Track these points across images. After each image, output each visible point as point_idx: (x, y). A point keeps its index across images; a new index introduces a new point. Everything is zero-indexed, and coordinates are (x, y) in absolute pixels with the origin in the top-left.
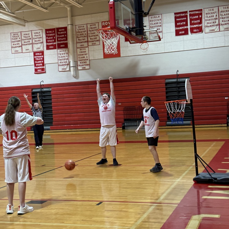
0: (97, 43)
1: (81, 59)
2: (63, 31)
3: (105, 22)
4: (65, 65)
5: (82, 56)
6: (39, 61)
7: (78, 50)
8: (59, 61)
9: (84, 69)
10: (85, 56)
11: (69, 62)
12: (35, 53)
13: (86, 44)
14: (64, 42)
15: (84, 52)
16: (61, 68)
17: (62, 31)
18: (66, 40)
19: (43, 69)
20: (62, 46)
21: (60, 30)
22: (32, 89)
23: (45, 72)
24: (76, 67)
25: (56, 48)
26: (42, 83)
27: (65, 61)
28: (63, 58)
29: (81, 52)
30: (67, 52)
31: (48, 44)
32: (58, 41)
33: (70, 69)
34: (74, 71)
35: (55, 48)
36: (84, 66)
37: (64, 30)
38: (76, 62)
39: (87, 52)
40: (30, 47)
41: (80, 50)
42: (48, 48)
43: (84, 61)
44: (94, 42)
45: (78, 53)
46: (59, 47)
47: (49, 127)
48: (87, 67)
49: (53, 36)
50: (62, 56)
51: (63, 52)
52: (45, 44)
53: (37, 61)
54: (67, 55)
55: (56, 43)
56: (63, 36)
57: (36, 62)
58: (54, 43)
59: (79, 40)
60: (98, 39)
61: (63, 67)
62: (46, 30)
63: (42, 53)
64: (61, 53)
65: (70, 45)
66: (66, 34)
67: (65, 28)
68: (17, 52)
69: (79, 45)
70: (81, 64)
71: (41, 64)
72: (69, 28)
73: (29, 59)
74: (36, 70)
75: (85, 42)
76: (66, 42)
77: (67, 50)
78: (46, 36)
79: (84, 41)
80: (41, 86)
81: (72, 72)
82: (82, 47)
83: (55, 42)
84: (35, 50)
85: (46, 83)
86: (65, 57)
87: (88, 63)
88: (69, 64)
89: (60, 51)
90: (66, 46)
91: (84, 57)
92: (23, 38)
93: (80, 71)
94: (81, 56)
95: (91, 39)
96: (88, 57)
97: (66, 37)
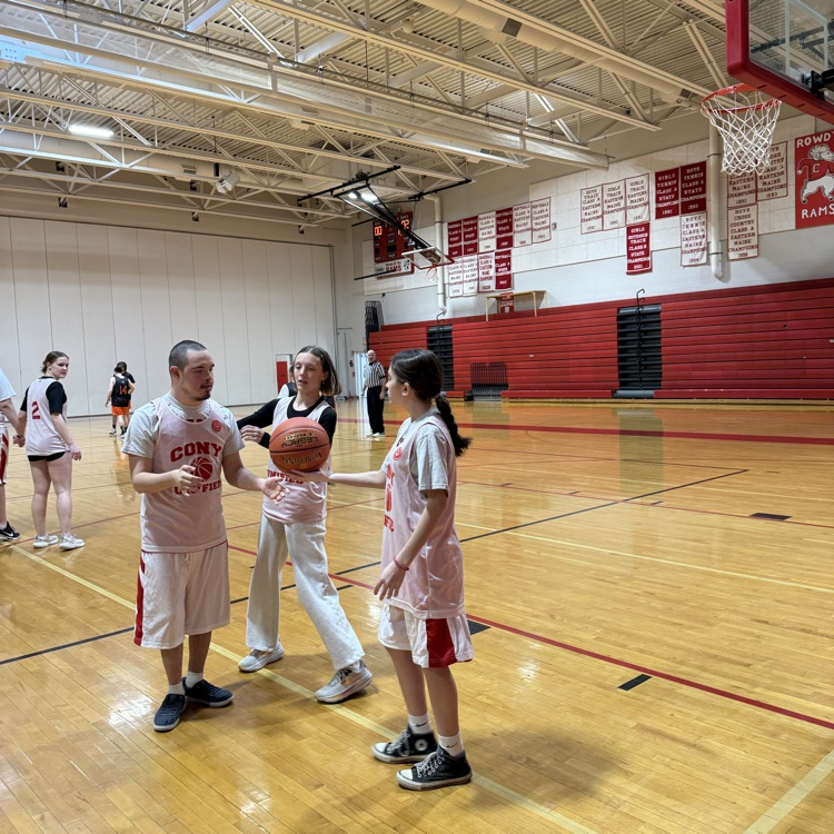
0: (781, 192)
1: (737, 234)
2: (697, 172)
3: (804, 138)
4: (698, 250)
5: (741, 227)
6: (637, 245)
7: (732, 213)
8: (685, 243)
9: (744, 257)
10: (749, 227)
11: (708, 243)
12: (629, 229)
13: (750, 198)
14: (697, 197)
15: (746, 217)
16: (687, 259)
17: (693, 173)
18: (704, 192)
19: (646, 264)
20: (691, 207)
21: (688, 171)
22: (619, 309)
23: (650, 270)
24: (723, 253)
25: (677, 214)
26: (641, 295)
27: (699, 240)
28: (695, 235)
29: (739, 217)
30: (703, 220)
31: (660, 205)
32: (683, 196)
33: (708, 259)
34: (718, 265)
35: (675, 213)
36: (745, 251)
37: (698, 169)
38: (724, 242)
39: (753, 217)
40: (619, 216)
41: (737, 212)
42: (660, 214)
43: (744, 238)
44: (774, 191)
45: (732, 221)
46: (686, 209)
47: (651, 392)
48: (752, 253)
49: (672, 187)
50: (692, 229)
51: (694, 222)
52: (653, 206)
53: (634, 245)
54: (704, 227)
55: (679, 201)
56: (697, 183)
57: (631, 248)
58: (675, 203)
59: (734, 188)
60: (783, 182)
61: (691, 256)
62: (658, 175)
63: (646, 226)
64: (690, 223)
65: (712, 204)
66: (704, 178)
67: (703, 166)
68: (591, 230)
69: (733, 202)
70: (735, 247)
71: (643, 253)
72: (711, 163)
73: (617, 244)
74: (630, 266)
75: (750, 192)
76: (702, 196)
77: (703, 215)
78: (657, 189)
79: (747, 190)
80: (639, 302)
81: (713, 267)
82: (742, 205)
83: (676, 198)
84: (631, 221)
85: (650, 293)
86: (698, 231)
87: (754, 241)
88: (707, 248)
89: (687, 220)
90: (701, 206)
91: (745, 229)
92: (606, 198)
93: (732, 264)
94: (737, 228)
95: (765, 183)
96: (755, 228)
97: (704, 186)
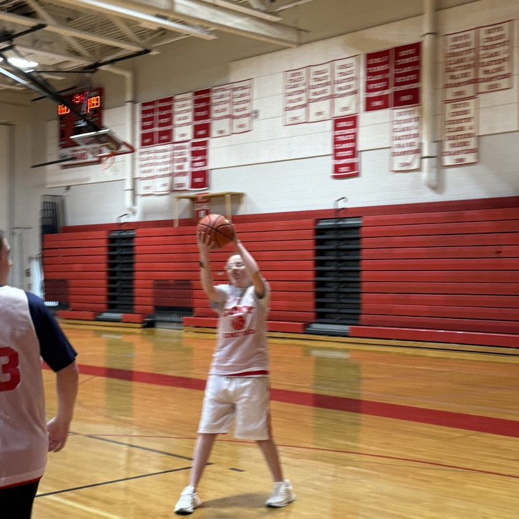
0: (504, 83)
2: (412, 55)
4: (410, 152)
5: (456, 126)
6: (345, 142)
7: (449, 107)
8: (396, 143)
9: (460, 164)
10: (468, 125)
11: (421, 144)
12: (337, 121)
13: (469, 90)
15: (465, 112)
16: (398, 162)
17: (409, 56)
18: (417, 81)
19: (352, 166)
20: (405, 98)
21: (403, 53)
22: (318, 221)
23: (356, 175)
24: (438, 157)
25: (389, 106)
26: (341, 205)
27: (412, 140)
28: (409, 133)
29: (456, 114)
30: (417, 114)
31: (370, 95)
32: (396, 84)
33: (421, 164)
34: (430, 171)
35: (385, 106)
36: (461, 156)
37: (413, 51)
38: (439, 143)
39: (473, 113)
40: (324, 106)
41: (455, 107)
42: (369, 108)
43: (461, 140)
44: (497, 81)
45: (448, 118)
46: (398, 103)
47: (348, 329)
48: (470, 158)
49: (384, 73)
50: (405, 126)
51: (408, 117)
52: (362, 95)
53: (342, 143)
54: (418, 124)
55: (391, 91)
56: (412, 68)
57: (338, 146)
58: (386, 92)
59: (453, 77)
60: (507, 71)
61: (403, 159)
62: (370, 56)
63: (353, 119)
64: (402, 118)
65: (426, 96)
66: (418, 63)
67: (417, 47)
68: (294, 121)
69: (450, 93)
70: (453, 149)
71: (349, 153)
72: (427, 43)
73: (321, 139)
74: (337, 168)
75: (470, 82)
76: (414, 86)
77: (417, 109)
78: (369, 74)
80: (338, 214)
81: (424, 175)
82: (460, 99)
83: (386, 88)
84: (339, 113)
85: (352, 203)
86: (411, 128)
87: (472, 146)
88: (418, 151)
89: (399, 114)
90: (415, 98)
91: (464, 128)
92: (312, 83)
93: (449, 171)
95: (487, 72)
96: (474, 127)
97: (418, 73)
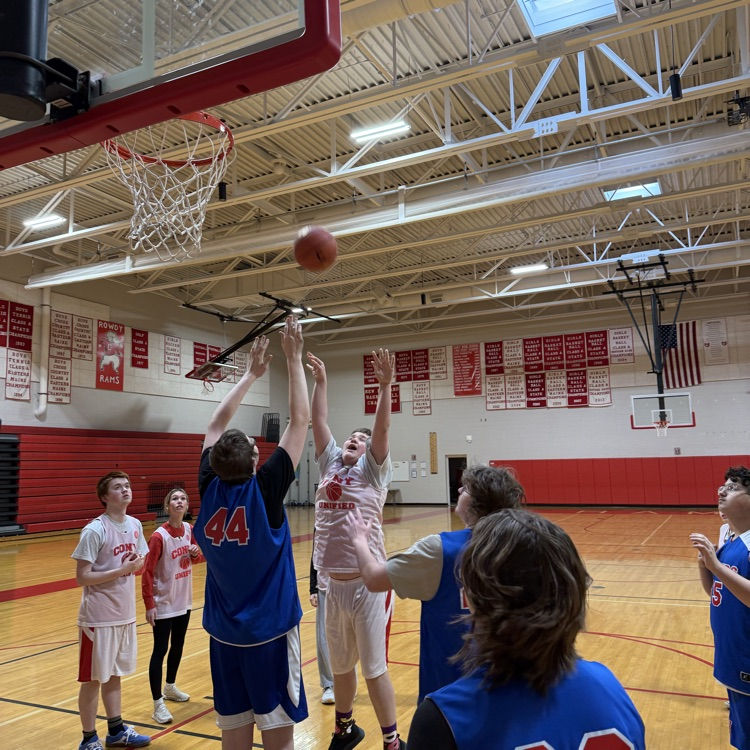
0: (88, 356)
1: (55, 380)
2: (24, 313)
3: (103, 322)
4: (22, 386)
5: (59, 375)
8: (9, 376)
9: (60, 402)
10: (65, 377)
13: (67, 353)
14: (24, 336)
15: (62, 368)
16: (11, 392)
17: (22, 313)
18: (30, 333)
20: (18, 343)
21: (17, 309)
25: (5, 345)
27: (23, 377)
28: (21, 371)
29: (58, 367)
30: (28, 359)
32: (11, 330)
35: (3, 344)
36: (60, 397)
37: (26, 311)
39: (68, 370)
41: (56, 362)
43: (60, 386)
44: (83, 354)
45: (52, 368)
46: (14, 344)
48: (66, 400)
49: (2, 317)
50: (18, 365)
51: (20, 358)
54: (29, 366)
55: (7, 334)
56: (25, 323)
58: (3, 333)
60: (89, 349)
61: (15, 390)
64: (15, 358)
66: (31, 321)
67: (29, 309)
69: (54, 352)
70: (54, 391)
75: (68, 348)
76: (28, 337)
77: (28, 355)
79: (64, 345)
82: (61, 358)
83: (5, 329)
86: (23, 368)
87: (67, 391)
88: (30, 386)
89: (14, 354)
90: (27, 346)
91: (62, 378)
94: (56, 375)
95: (77, 345)
96: (69, 379)
97: (31, 328)
